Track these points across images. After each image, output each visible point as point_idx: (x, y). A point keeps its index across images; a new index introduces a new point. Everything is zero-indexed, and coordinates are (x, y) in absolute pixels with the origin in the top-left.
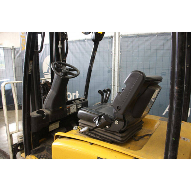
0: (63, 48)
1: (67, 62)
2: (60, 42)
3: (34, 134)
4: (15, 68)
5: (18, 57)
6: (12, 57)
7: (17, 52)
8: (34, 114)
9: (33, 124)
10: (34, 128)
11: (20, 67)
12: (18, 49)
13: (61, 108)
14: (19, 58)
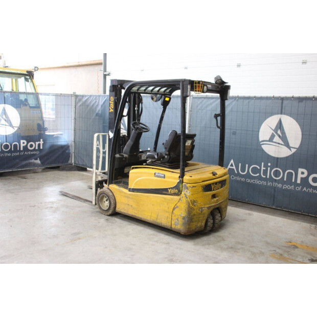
0: (138, 110)
1: (141, 122)
2: (136, 106)
3: (116, 169)
4: (75, 119)
5: (80, 106)
6: (72, 105)
7: (80, 100)
8: (117, 156)
9: (116, 163)
10: (116, 166)
11: (82, 118)
12: (81, 97)
13: (135, 154)
14: (81, 108)
